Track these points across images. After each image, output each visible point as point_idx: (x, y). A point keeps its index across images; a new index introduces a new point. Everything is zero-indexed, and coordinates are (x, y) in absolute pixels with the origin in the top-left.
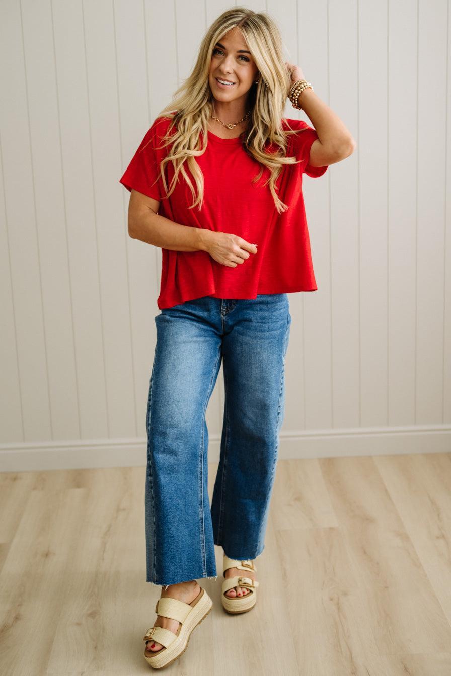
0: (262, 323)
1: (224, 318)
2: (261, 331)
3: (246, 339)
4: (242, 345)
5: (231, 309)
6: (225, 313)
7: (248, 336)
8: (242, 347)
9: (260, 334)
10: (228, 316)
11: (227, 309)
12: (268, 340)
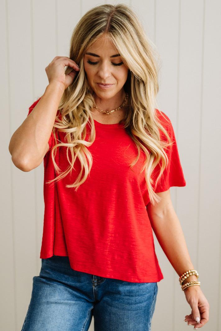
0: (129, 296)
1: (95, 288)
2: (129, 303)
3: (114, 310)
4: (110, 314)
5: (102, 281)
6: (96, 284)
7: (116, 307)
8: (110, 316)
9: (128, 307)
10: (99, 288)
11: (98, 281)
12: (134, 312)
